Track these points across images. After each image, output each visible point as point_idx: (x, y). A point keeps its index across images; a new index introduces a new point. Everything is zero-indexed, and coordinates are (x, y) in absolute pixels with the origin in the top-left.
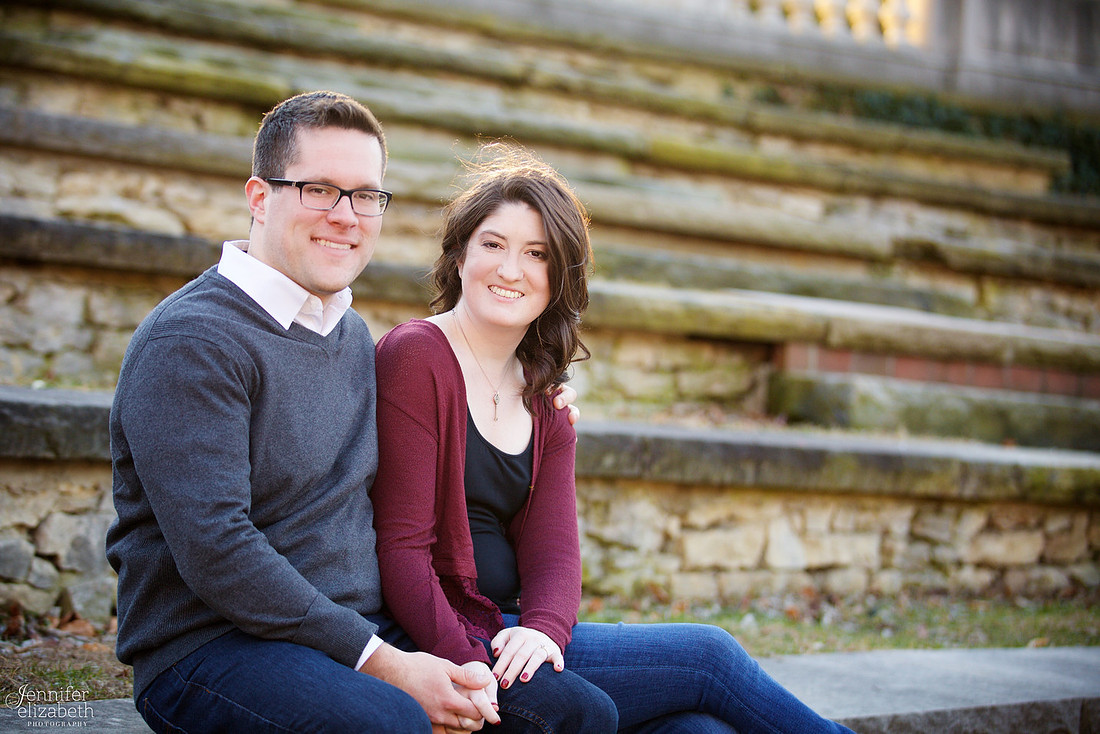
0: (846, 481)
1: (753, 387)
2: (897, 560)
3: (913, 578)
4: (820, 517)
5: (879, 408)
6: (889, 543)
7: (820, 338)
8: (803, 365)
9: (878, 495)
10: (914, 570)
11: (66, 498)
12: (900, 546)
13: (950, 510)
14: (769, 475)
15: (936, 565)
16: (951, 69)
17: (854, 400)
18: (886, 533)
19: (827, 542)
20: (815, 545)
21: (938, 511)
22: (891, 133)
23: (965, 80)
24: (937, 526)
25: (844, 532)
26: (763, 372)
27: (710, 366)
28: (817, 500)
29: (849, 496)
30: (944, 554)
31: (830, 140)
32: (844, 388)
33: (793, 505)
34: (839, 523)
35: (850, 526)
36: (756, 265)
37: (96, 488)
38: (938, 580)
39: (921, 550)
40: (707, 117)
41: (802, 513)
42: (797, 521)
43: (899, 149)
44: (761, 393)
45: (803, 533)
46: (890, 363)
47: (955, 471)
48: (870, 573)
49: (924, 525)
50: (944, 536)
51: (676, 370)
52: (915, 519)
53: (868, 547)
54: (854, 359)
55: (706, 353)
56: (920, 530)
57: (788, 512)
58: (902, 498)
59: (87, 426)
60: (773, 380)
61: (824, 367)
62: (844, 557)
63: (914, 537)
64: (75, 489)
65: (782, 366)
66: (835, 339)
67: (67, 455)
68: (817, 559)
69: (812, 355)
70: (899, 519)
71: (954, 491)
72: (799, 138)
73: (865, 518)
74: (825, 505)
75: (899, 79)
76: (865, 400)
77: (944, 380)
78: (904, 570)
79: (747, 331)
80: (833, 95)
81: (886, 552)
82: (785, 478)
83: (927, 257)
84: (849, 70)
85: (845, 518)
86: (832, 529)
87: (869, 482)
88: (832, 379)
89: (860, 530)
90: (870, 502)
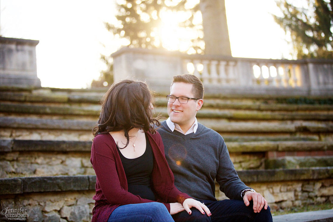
0: (282, 178)
1: (261, 164)
2: (299, 197)
3: (304, 202)
4: (277, 189)
5: (293, 164)
6: (297, 193)
7: (276, 149)
8: (273, 156)
9: (292, 181)
10: (304, 200)
11: (67, 202)
12: (300, 194)
13: (311, 183)
14: (261, 178)
15: (310, 197)
16: (309, 91)
17: (286, 163)
18: (295, 191)
19: (280, 195)
20: (277, 196)
21: (308, 184)
22: (295, 106)
23: (313, 93)
24: (309, 188)
25: (284, 192)
26: (263, 160)
27: (249, 160)
28: (275, 184)
29: (283, 182)
30: (312, 194)
31: (280, 110)
32: (284, 160)
33: (269, 186)
34: (282, 190)
35: (285, 190)
36: (261, 137)
37: (75, 199)
38: (311, 201)
39: (306, 194)
40: (249, 108)
41: (272, 188)
42: (271, 190)
43: (298, 110)
44: (263, 165)
45: (273, 193)
46: (296, 153)
47: (311, 172)
48: (292, 201)
49: (305, 188)
50: (311, 190)
51: (240, 162)
52: (302, 186)
53: (291, 195)
54: (286, 153)
55: (248, 157)
56: (304, 189)
57: (268, 188)
58: (298, 181)
59: (69, 182)
60: (265, 161)
61: (278, 156)
62: (285, 198)
63: (303, 191)
64: (69, 200)
65: (267, 157)
66: (280, 149)
67: (64, 190)
68: (278, 200)
69: (275, 154)
70: (298, 187)
71: (311, 178)
72: (272, 110)
73: (289, 188)
74: (278, 186)
75: (297, 95)
76: (289, 162)
77: (310, 155)
78: (302, 200)
79: (257, 150)
80: (280, 100)
81: (296, 196)
82: (265, 179)
83: (305, 130)
84: (284, 94)
85: (284, 188)
86: (281, 191)
87: (288, 177)
88: (280, 159)
89: (288, 191)
90: (290, 183)
